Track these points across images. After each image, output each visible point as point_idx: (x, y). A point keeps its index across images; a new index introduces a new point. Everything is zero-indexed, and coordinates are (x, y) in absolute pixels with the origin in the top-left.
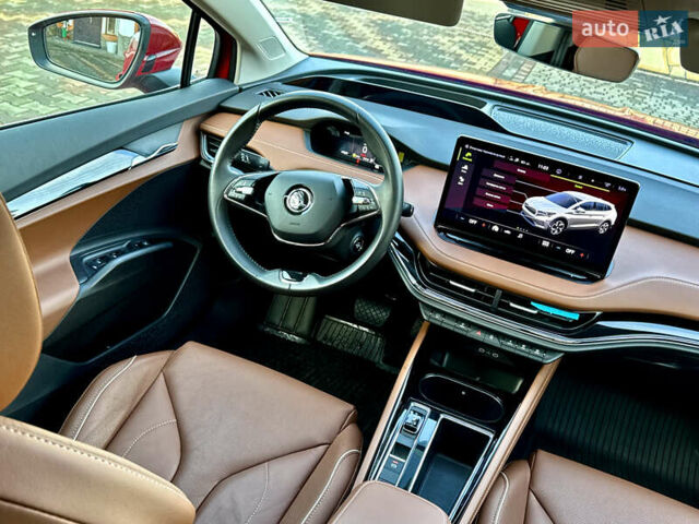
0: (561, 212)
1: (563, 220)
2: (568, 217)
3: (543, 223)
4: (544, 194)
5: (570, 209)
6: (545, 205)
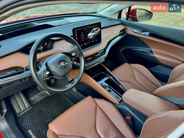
0: (93, 34)
1: (94, 35)
4: (90, 32)
5: (94, 33)
6: (91, 34)
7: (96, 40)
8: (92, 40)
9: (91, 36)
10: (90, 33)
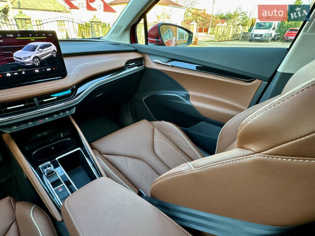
0: (33, 54)
1: (37, 57)
2: (38, 55)
3: (29, 63)
5: (36, 51)
6: (24, 53)
7: (48, 70)
8: (34, 66)
9: (25, 58)
10: (20, 51)
